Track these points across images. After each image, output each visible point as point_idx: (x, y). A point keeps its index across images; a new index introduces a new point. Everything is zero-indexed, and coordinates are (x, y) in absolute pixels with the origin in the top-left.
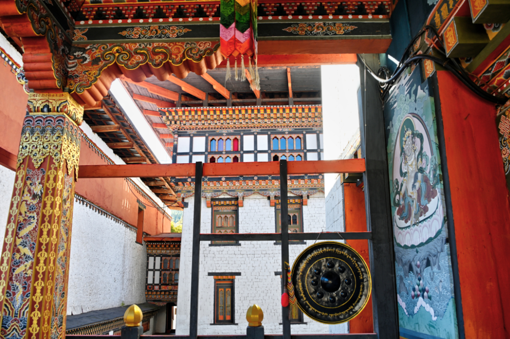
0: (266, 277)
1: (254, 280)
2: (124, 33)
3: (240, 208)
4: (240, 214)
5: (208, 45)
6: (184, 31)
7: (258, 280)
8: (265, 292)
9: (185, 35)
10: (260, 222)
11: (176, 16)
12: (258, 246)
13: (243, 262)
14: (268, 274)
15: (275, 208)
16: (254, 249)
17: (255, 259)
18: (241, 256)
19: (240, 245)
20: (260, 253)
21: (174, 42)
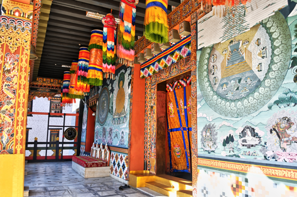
0: (43, 130)
1: (38, 131)
2: (38, 89)
3: (33, 100)
4: (33, 103)
5: (54, 94)
6: (49, 90)
7: (40, 131)
8: (43, 136)
9: (50, 91)
10: (43, 107)
11: (48, 87)
12: (41, 117)
13: (33, 124)
14: (45, 129)
15: (51, 102)
16: (39, 118)
17: (39, 122)
18: (33, 121)
19: (32, 116)
20: (41, 120)
21: (48, 92)
